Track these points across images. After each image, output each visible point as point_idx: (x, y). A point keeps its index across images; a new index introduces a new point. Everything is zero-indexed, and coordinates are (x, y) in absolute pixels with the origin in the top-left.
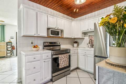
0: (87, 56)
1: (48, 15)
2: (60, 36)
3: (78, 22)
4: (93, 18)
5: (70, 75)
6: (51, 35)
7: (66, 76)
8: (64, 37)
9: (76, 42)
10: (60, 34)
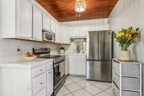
0: (78, 61)
1: (43, 13)
2: (53, 41)
3: (66, 28)
4: (82, 27)
5: (65, 83)
6: (46, 40)
7: (63, 86)
8: (55, 43)
9: (63, 48)
10: (53, 39)
